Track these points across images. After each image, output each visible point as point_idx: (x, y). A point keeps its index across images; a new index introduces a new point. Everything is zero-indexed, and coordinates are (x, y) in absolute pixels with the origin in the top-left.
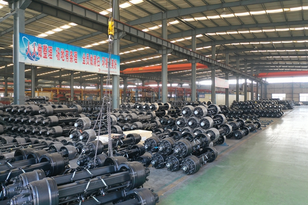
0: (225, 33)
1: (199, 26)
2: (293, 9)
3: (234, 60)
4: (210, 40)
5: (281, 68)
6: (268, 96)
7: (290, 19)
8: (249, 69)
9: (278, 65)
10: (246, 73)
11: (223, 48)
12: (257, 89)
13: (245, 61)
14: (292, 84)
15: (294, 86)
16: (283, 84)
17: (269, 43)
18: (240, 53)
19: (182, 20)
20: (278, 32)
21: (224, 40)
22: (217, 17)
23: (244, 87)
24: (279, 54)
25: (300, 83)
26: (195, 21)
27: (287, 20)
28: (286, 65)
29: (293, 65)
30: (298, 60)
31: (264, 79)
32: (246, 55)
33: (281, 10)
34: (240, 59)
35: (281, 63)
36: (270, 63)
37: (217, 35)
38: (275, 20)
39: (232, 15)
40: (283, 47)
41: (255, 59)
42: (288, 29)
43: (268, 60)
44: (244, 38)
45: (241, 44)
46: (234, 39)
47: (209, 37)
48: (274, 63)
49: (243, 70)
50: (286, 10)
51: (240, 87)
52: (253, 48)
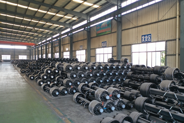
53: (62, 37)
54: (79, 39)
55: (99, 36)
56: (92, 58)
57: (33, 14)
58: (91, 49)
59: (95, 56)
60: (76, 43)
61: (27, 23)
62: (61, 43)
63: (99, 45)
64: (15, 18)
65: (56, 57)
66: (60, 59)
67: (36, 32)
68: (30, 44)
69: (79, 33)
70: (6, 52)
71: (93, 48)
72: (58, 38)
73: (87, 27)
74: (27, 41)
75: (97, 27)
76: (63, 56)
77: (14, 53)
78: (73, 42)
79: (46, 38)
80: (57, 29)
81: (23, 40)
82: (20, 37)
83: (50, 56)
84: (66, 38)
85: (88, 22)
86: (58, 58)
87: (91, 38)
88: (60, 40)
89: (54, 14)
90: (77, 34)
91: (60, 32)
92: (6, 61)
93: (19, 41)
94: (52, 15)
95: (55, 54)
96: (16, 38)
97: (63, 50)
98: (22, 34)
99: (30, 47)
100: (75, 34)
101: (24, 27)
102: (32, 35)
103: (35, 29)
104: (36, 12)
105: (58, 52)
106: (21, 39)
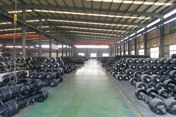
0: (57, 21)
1: (44, 15)
2: (89, 14)
3: (60, 35)
4: (49, 23)
5: (83, 40)
6: (77, 54)
7: (88, 18)
8: (68, 40)
9: (81, 39)
10: (66, 42)
11: (56, 28)
12: (72, 50)
13: (66, 36)
14: (87, 48)
15: (88, 50)
16: (83, 48)
17: (78, 28)
18: (64, 32)
19: (34, 10)
20: (82, 23)
21: (56, 24)
22: (54, 12)
23: (65, 49)
24: (82, 34)
25: (91, 48)
26: (42, 12)
27: (86, 18)
28: (85, 39)
29: (88, 39)
30: (90, 38)
31: (75, 46)
32: (67, 33)
33: (84, 14)
34: (64, 35)
35: (83, 38)
36: (78, 38)
37: (53, 21)
38: (81, 18)
39: (62, 12)
40: (84, 31)
41: (71, 35)
42: (86, 23)
43: (77, 36)
44: (67, 24)
45: (65, 27)
46: (61, 24)
47: (49, 21)
48: (79, 38)
49: (65, 40)
50: (86, 14)
51: (63, 49)
52: (71, 29)
53: (138, 36)
54: (153, 37)
55: (172, 33)
56: (165, 54)
57: (111, 20)
58: (164, 46)
59: (168, 53)
60: (150, 41)
61: (108, 27)
62: (136, 41)
63: (173, 42)
64: (99, 25)
65: (133, 54)
66: (136, 56)
67: (115, 33)
68: (111, 43)
69: (153, 31)
70: (93, 51)
71: (167, 45)
72: (134, 37)
73: (160, 25)
74: (108, 41)
75: (171, 24)
76: (138, 53)
77: (99, 52)
78: (147, 40)
79: (124, 37)
80: (133, 29)
81: (105, 41)
82: (103, 38)
83: (127, 53)
84: (141, 36)
85: (162, 19)
86: (134, 55)
87: (165, 35)
88: (136, 39)
89: (129, 17)
90: (151, 32)
91: (135, 32)
92: (93, 58)
93: (102, 41)
94: (127, 18)
95: (132, 51)
96: (101, 39)
97: (138, 48)
98: (105, 36)
99: (111, 46)
100: (149, 33)
101: (105, 30)
102: (112, 36)
103: (114, 31)
104: (114, 18)
105: (134, 50)
106: (104, 40)
